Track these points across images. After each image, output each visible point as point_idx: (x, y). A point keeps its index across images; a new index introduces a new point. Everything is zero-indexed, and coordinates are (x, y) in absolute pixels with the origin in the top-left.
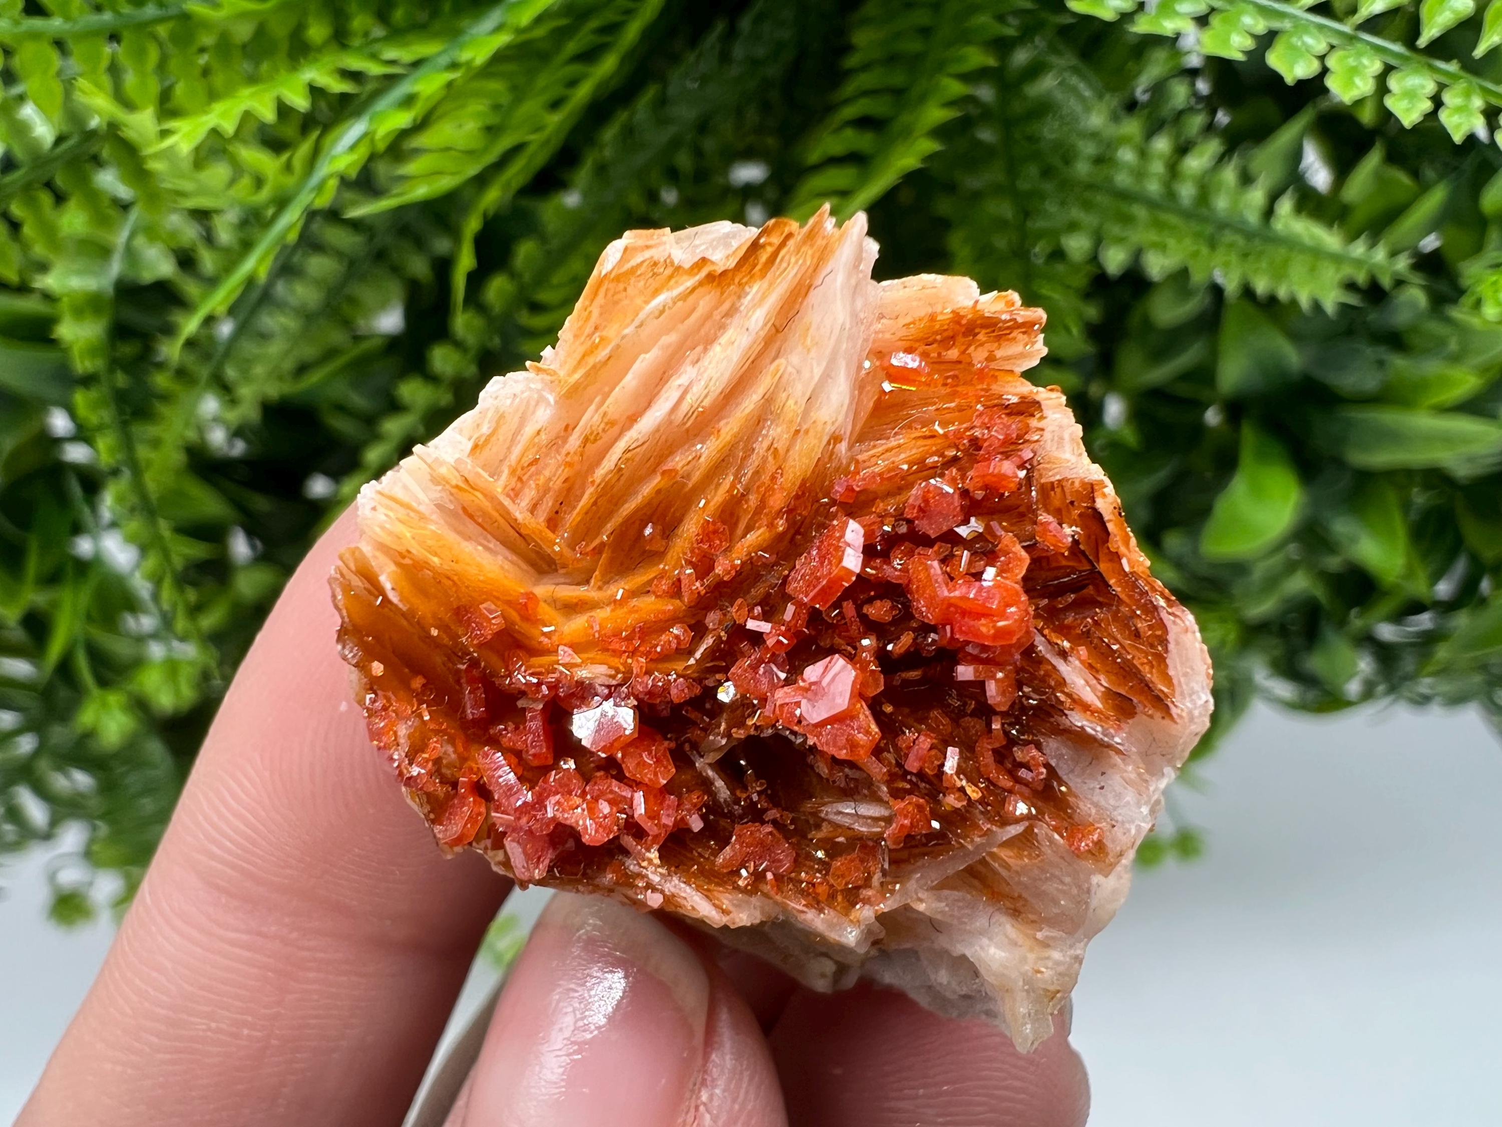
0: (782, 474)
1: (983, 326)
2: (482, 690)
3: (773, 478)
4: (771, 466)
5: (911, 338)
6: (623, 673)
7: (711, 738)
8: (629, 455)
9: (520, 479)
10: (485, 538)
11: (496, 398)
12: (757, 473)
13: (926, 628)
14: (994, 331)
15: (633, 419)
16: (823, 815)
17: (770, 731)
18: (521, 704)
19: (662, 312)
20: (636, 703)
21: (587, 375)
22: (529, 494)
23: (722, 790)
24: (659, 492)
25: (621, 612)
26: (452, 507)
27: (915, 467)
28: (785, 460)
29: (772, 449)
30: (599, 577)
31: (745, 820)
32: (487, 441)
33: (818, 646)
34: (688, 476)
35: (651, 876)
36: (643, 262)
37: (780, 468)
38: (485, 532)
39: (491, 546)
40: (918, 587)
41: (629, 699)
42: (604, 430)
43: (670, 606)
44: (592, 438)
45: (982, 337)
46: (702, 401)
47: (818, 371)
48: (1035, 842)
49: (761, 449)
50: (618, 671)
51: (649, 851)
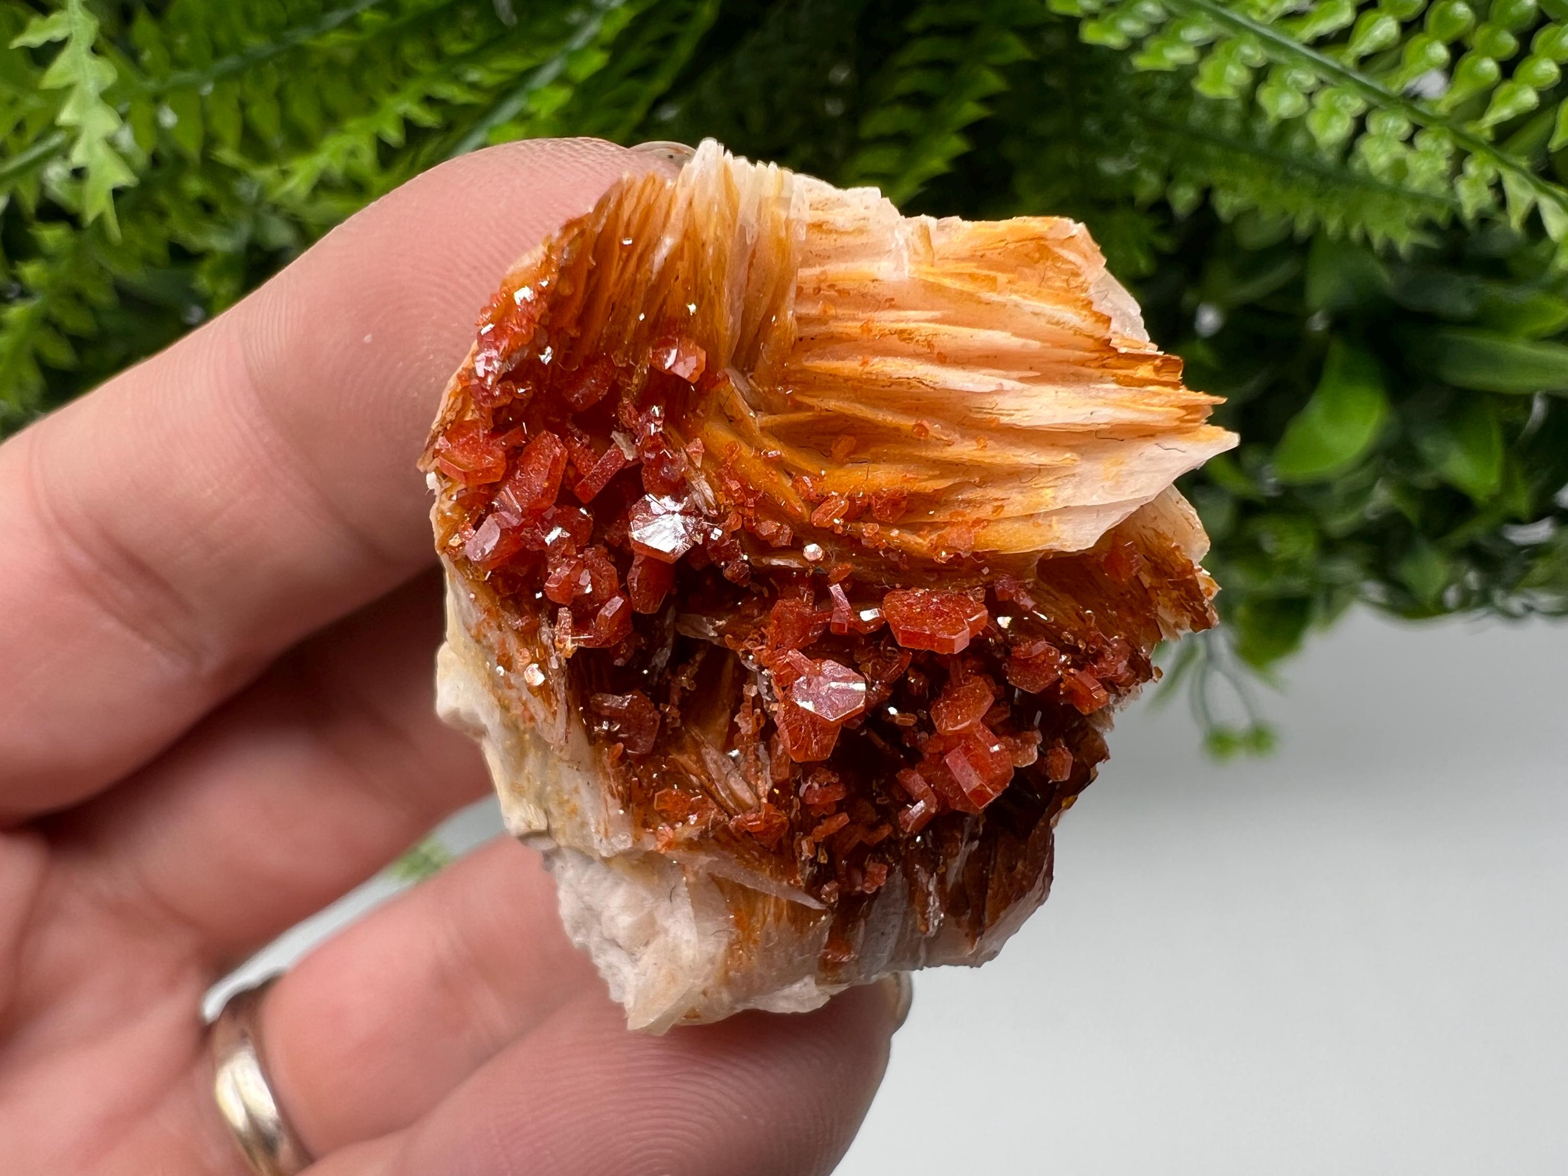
0: (984, 527)
1: (1188, 592)
2: (605, 393)
3: (977, 522)
4: (986, 512)
5: (1148, 543)
6: (719, 513)
7: (705, 619)
8: (914, 383)
9: (818, 290)
10: (740, 294)
11: (866, 208)
12: (969, 502)
13: (928, 726)
14: (1185, 600)
15: (943, 359)
16: (703, 750)
17: (755, 667)
18: (615, 435)
19: (1058, 323)
20: (700, 542)
22: (812, 310)
23: (662, 658)
24: (897, 429)
25: (759, 465)
26: (749, 242)
27: (1054, 627)
28: (998, 521)
29: (999, 503)
30: (775, 423)
31: (649, 693)
32: (830, 232)
33: (851, 654)
34: (927, 444)
35: (553, 659)
36: (1070, 262)
37: (989, 521)
38: (744, 287)
39: (737, 304)
40: (957, 699)
41: (699, 534)
42: (917, 341)
43: (800, 508)
44: (906, 336)
45: (1175, 594)
46: (1002, 415)
47: (1095, 500)
48: (812, 923)
49: (993, 492)
50: (718, 508)
51: (573, 641)
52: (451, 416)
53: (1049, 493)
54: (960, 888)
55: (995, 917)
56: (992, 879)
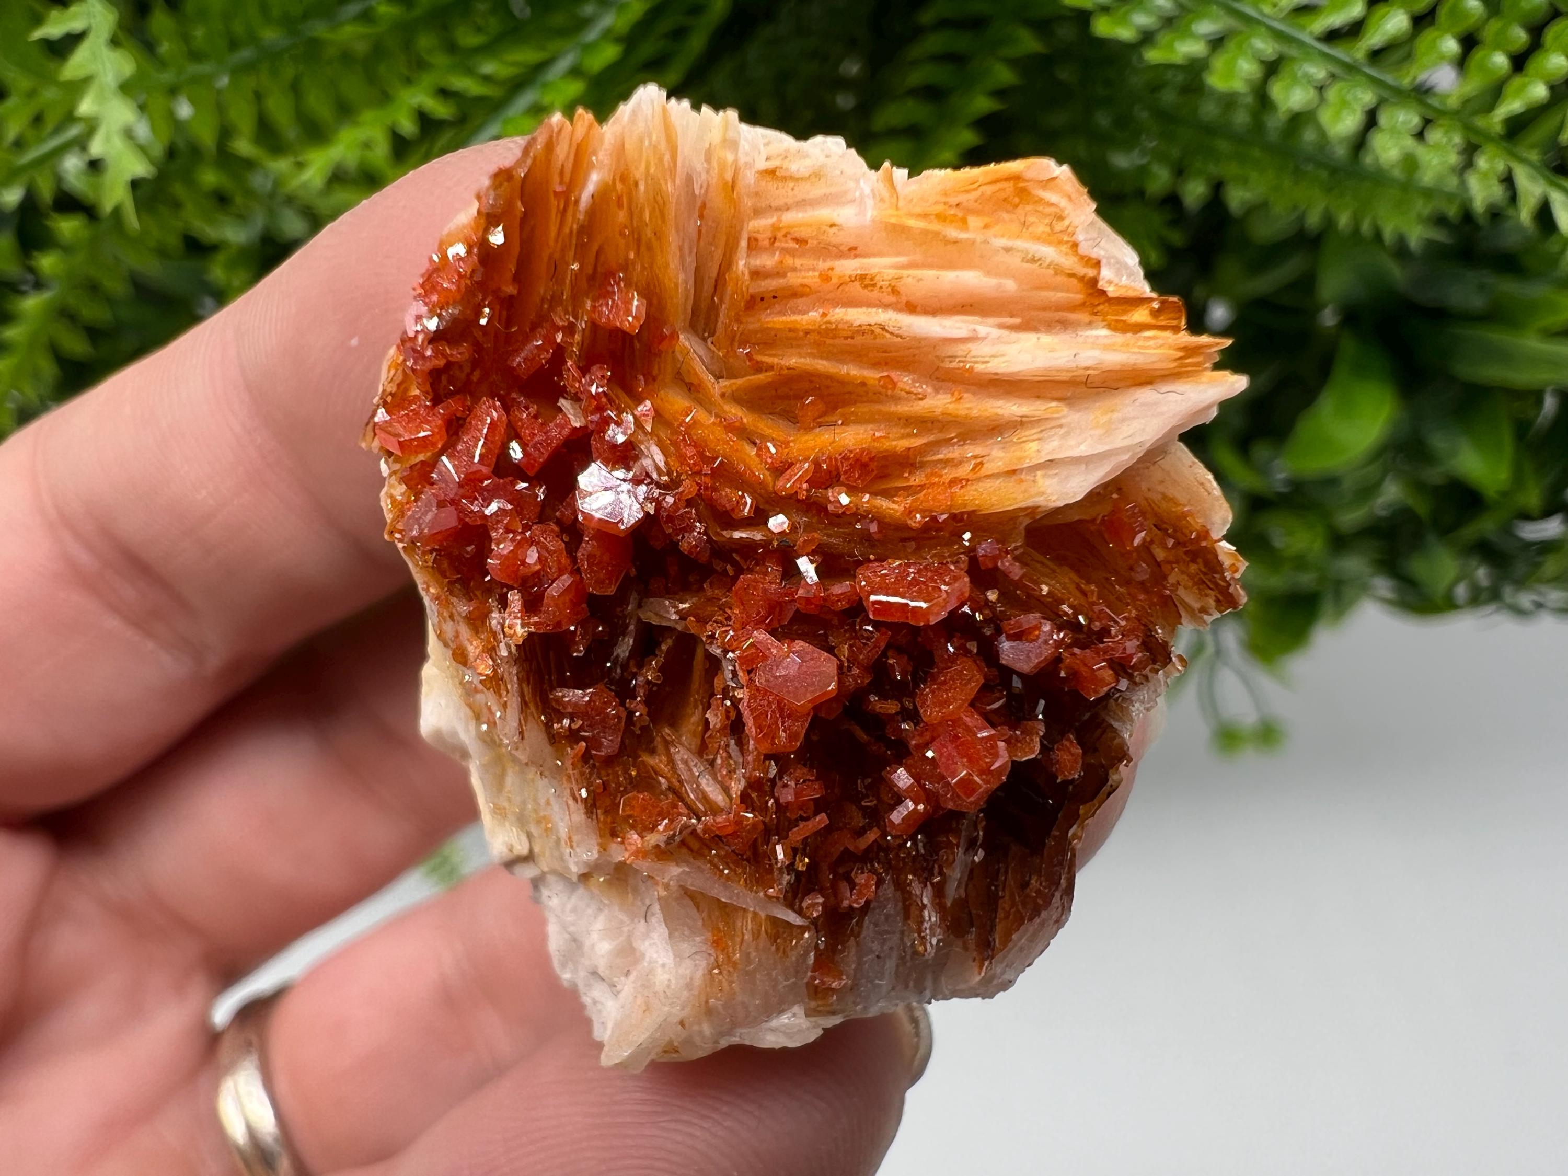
0: (962, 487)
1: (1207, 563)
2: (550, 356)
3: (954, 482)
4: (964, 471)
5: (1156, 508)
6: (671, 480)
7: (667, 603)
8: (878, 331)
9: (774, 239)
10: (691, 248)
11: (827, 156)
12: (946, 462)
13: (913, 716)
14: (1205, 574)
15: (911, 308)
16: (672, 750)
17: (719, 651)
18: (563, 403)
19: (1033, 260)
20: (652, 512)
21: (925, 232)
22: (767, 261)
23: (625, 647)
24: (863, 384)
25: (719, 433)
26: (697, 192)
27: (1050, 600)
28: (979, 480)
29: (979, 460)
30: (734, 388)
31: (613, 687)
32: (784, 179)
33: (826, 636)
34: (896, 399)
35: (502, 645)
36: (1052, 205)
37: (968, 480)
38: (695, 242)
39: (688, 260)
40: (944, 683)
41: (651, 503)
42: (881, 287)
43: (762, 474)
44: (867, 282)
45: (1193, 568)
46: (976, 362)
47: (1083, 450)
48: (794, 942)
49: (971, 450)
50: (669, 473)
51: (523, 626)
52: (392, 388)
53: (1034, 446)
54: (961, 904)
55: (1007, 939)
56: (1003, 897)
